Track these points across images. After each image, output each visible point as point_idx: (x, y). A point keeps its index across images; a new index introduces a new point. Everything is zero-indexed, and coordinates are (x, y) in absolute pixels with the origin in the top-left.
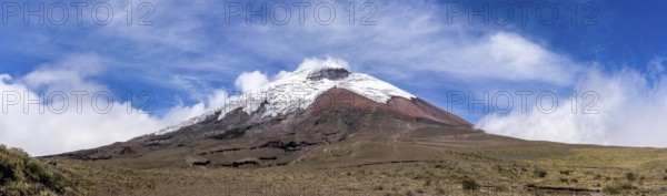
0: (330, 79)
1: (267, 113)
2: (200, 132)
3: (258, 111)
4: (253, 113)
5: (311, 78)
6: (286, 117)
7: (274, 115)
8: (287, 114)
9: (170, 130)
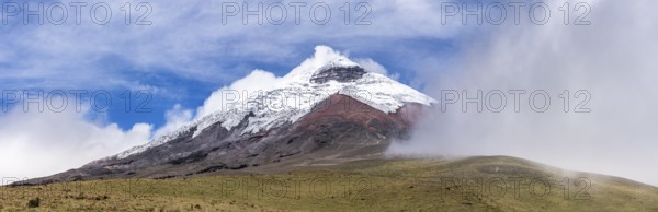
0: (339, 80)
1: (248, 129)
2: (167, 154)
3: (239, 126)
4: (233, 128)
5: (317, 80)
6: (267, 134)
7: (256, 130)
8: (271, 130)
9: (135, 152)
